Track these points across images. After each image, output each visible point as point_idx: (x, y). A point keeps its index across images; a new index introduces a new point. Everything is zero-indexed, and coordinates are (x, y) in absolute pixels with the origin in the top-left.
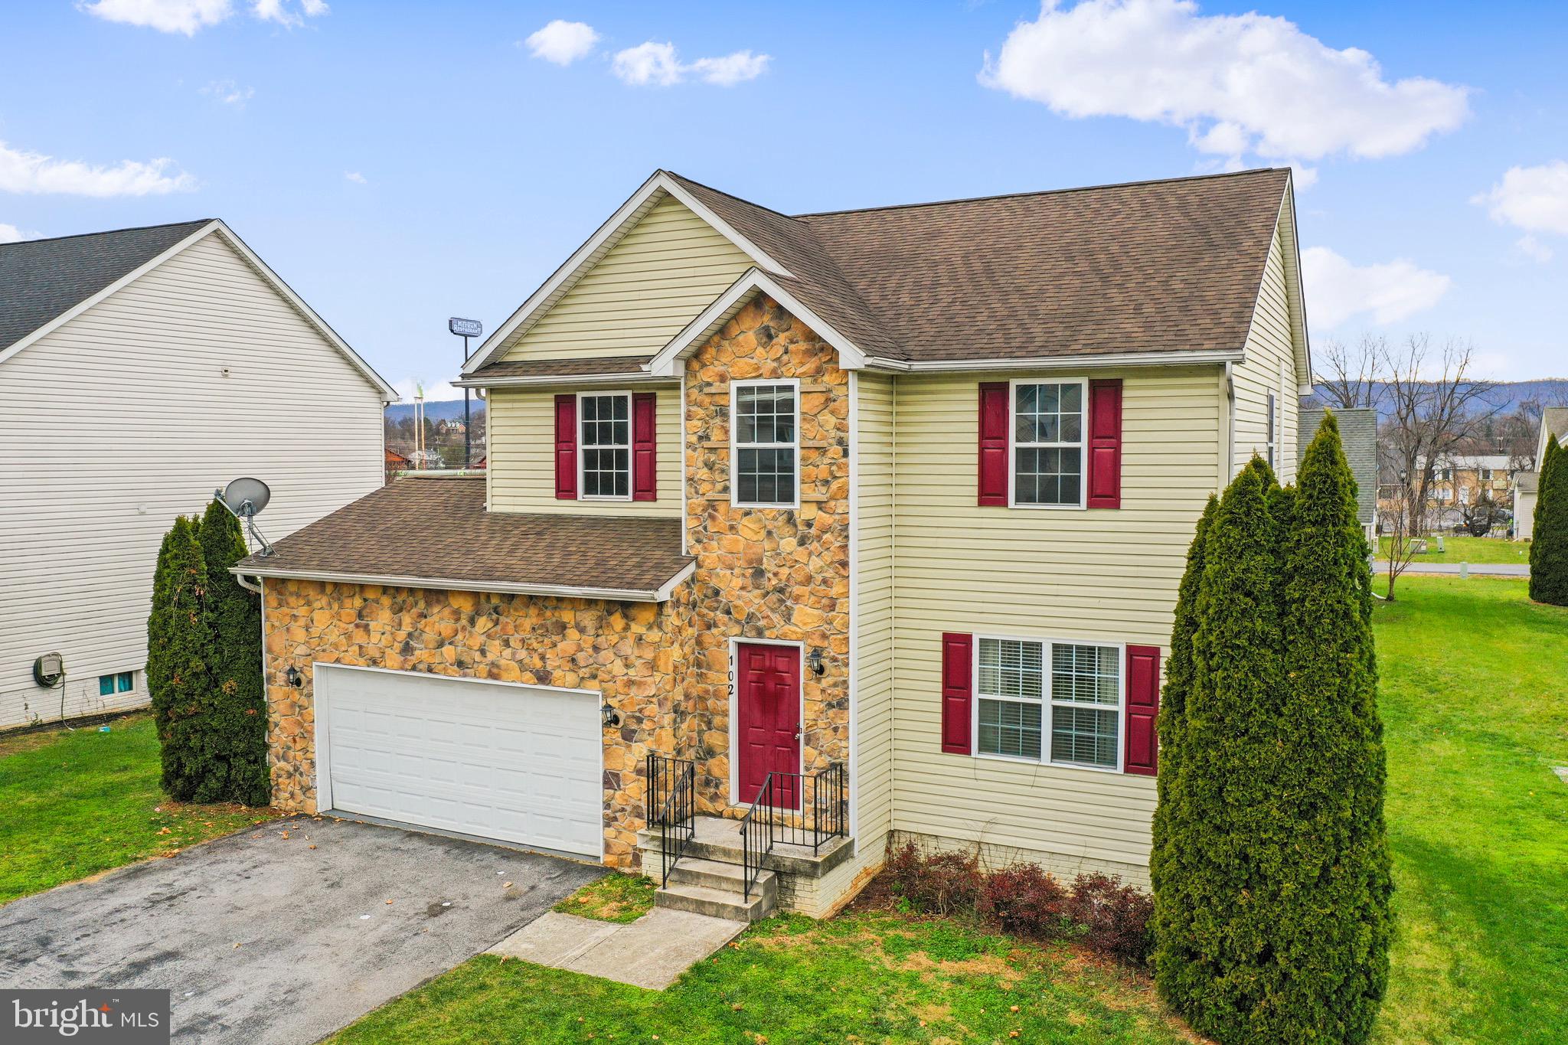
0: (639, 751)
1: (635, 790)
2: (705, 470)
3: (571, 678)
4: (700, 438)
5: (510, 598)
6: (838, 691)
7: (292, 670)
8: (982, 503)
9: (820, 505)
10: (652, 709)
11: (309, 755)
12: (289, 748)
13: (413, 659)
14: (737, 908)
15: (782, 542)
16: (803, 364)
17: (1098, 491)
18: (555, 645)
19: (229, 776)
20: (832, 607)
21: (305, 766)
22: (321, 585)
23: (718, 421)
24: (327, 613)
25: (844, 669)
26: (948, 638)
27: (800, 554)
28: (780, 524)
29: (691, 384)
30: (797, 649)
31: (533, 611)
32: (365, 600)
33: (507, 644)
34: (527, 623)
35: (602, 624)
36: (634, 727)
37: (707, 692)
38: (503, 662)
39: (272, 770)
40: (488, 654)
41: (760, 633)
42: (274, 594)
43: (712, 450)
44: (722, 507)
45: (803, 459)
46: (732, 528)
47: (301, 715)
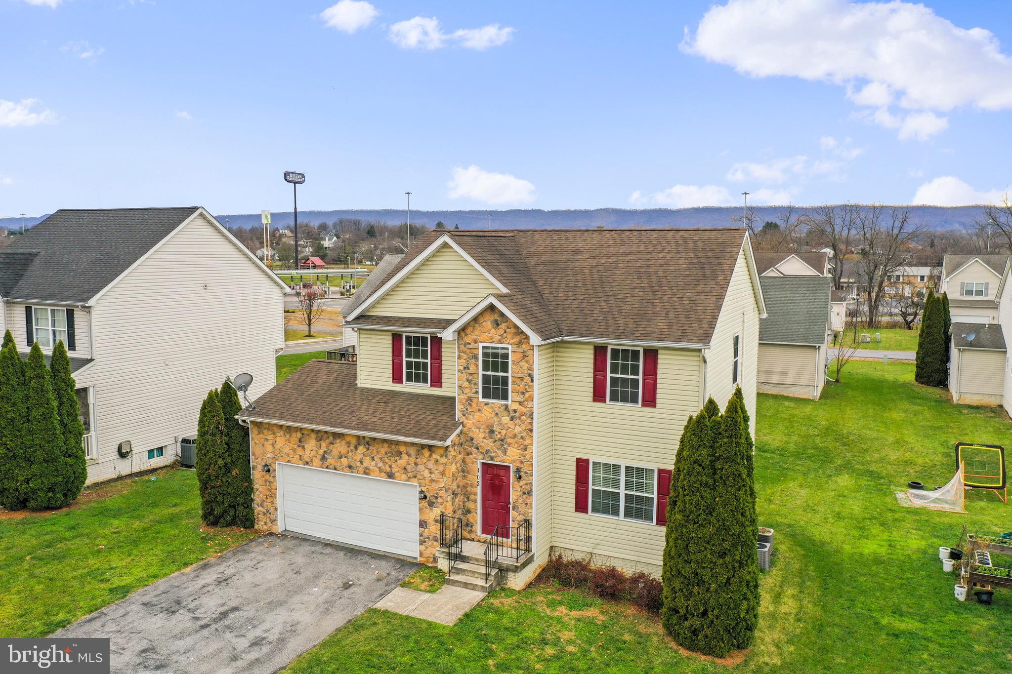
0: (436, 512)
1: (434, 529)
2: (467, 383)
3: (404, 476)
4: (465, 368)
5: (375, 439)
6: (528, 487)
7: (266, 465)
8: (594, 400)
9: (520, 403)
10: (443, 493)
11: (274, 505)
12: (264, 501)
13: (326, 463)
14: (482, 586)
15: (503, 418)
16: (513, 338)
17: (647, 399)
18: (396, 461)
19: (235, 514)
20: (525, 449)
21: (272, 510)
22: (281, 427)
23: (473, 361)
24: (283, 439)
25: (530, 477)
26: (578, 461)
27: (511, 424)
28: (502, 410)
29: (460, 343)
30: (509, 467)
31: (386, 445)
32: (303, 434)
33: (373, 459)
34: (383, 451)
35: (419, 453)
36: (434, 501)
37: (467, 484)
38: (371, 467)
39: (255, 511)
40: (364, 463)
41: (492, 459)
42: (256, 427)
43: (470, 374)
44: (475, 401)
45: (513, 382)
46: (479, 410)
47: (270, 486)
